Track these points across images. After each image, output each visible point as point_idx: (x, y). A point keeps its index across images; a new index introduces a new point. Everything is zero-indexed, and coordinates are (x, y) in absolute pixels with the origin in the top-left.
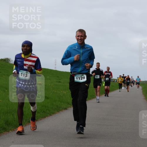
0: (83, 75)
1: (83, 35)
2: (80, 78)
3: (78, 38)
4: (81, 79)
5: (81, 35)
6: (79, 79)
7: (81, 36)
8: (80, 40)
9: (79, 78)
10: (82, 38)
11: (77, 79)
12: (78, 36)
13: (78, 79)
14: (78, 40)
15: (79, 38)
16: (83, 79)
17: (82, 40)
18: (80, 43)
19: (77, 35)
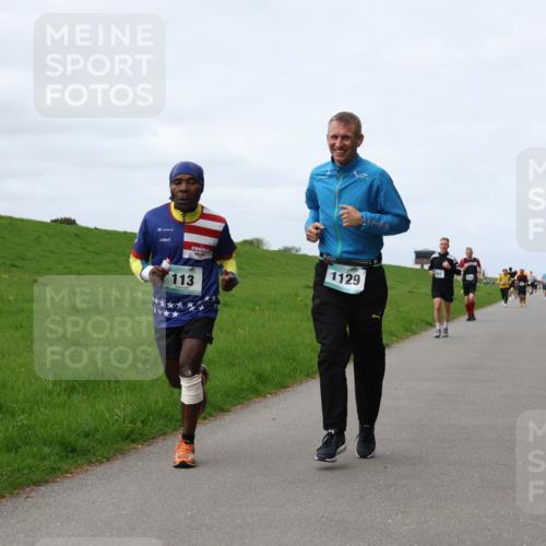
0: (354, 270)
1: (349, 134)
2: (345, 279)
3: (332, 141)
4: (348, 282)
5: (342, 132)
6: (341, 282)
7: (344, 137)
8: (340, 148)
9: (341, 276)
10: (347, 143)
11: (334, 278)
12: (335, 137)
13: (338, 278)
14: (332, 147)
15: (338, 143)
16: (352, 281)
17: (346, 151)
18: (341, 159)
19: (331, 134)
